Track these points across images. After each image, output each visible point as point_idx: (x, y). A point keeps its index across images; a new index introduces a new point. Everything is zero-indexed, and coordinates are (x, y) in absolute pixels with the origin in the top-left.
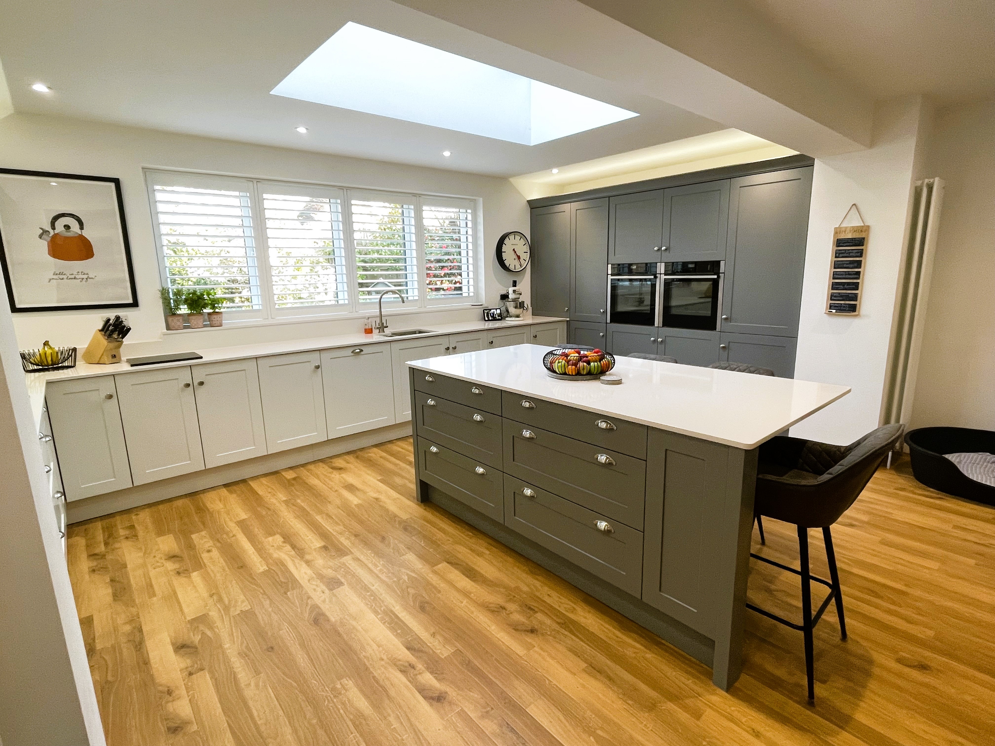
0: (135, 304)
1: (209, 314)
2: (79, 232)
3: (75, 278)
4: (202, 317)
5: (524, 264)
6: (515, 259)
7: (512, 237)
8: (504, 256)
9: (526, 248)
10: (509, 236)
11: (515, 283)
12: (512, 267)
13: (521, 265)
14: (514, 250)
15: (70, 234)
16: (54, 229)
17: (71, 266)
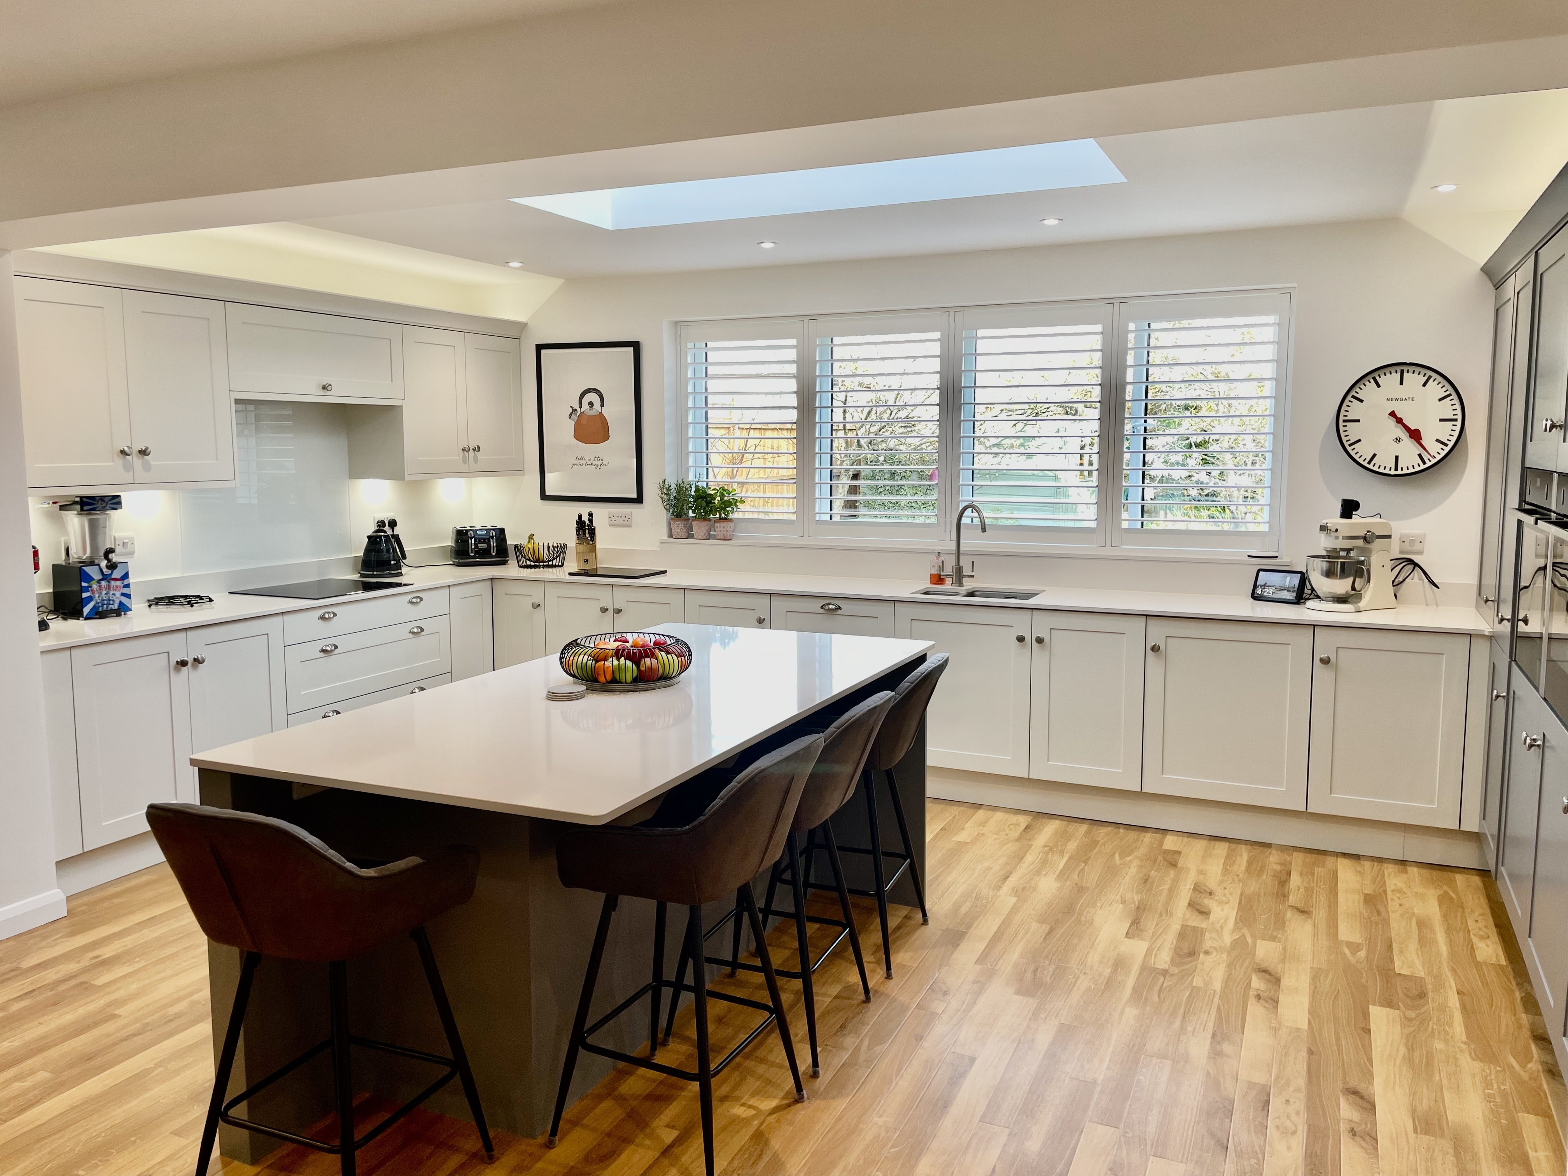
0: (639, 499)
1: (716, 520)
2: (599, 409)
3: (591, 464)
4: (707, 523)
5: (1436, 451)
6: (1398, 440)
7: (1389, 380)
8: (1352, 432)
9: (1449, 408)
10: (1378, 378)
11: (1349, 508)
12: (1384, 463)
13: (1426, 457)
14: (1393, 414)
15: (592, 413)
16: (581, 407)
17: (590, 450)
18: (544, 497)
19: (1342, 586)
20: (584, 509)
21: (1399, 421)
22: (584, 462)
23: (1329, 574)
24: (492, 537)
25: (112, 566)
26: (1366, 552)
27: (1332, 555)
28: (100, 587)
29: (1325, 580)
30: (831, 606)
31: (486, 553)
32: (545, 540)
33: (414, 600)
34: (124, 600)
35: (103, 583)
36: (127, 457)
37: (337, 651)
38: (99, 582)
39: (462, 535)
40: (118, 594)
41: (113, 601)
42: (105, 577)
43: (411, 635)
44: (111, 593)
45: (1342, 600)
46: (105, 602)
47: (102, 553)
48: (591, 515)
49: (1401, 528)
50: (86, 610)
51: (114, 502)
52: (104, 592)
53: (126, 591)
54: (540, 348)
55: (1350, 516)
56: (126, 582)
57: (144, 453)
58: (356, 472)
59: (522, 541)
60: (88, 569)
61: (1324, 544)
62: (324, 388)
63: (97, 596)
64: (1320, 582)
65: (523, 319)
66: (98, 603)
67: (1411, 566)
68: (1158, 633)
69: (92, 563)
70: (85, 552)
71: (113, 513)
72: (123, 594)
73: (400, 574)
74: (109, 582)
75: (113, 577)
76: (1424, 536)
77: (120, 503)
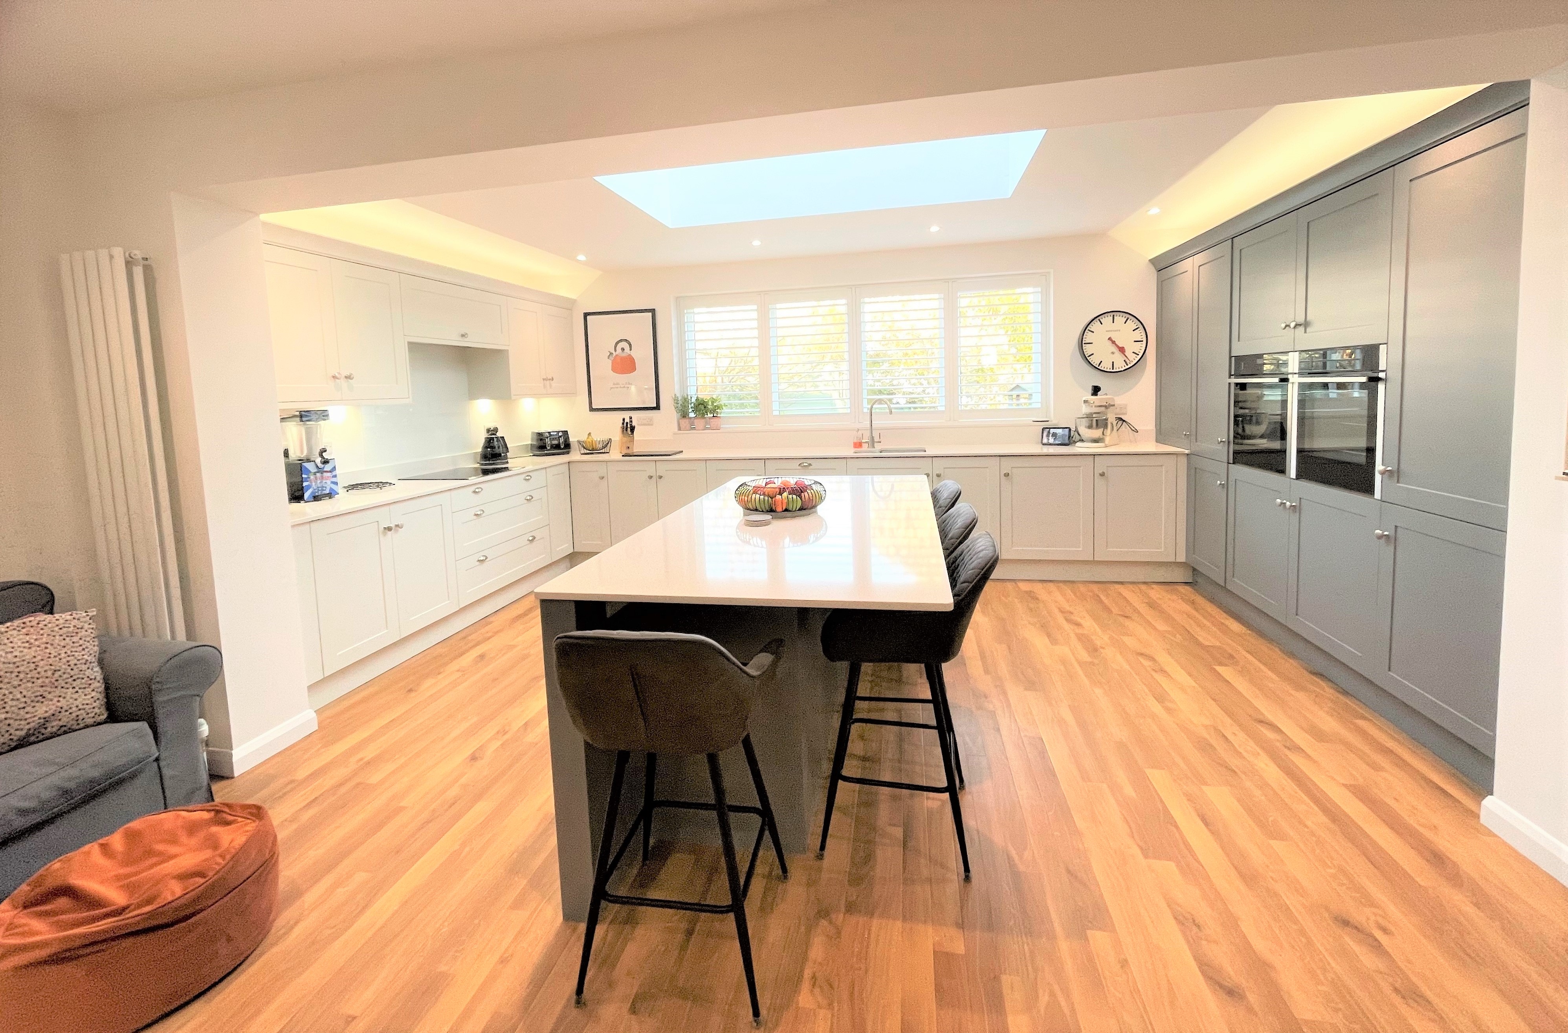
0: (657, 408)
1: (710, 418)
2: (629, 352)
3: (624, 387)
4: (703, 420)
5: (1134, 359)
6: (1113, 353)
7: (1107, 320)
8: (1088, 350)
9: (1139, 335)
10: (1101, 320)
11: (1096, 390)
12: (1106, 366)
13: (1128, 362)
14: (1110, 339)
15: (624, 355)
16: (615, 350)
17: (623, 378)
18: (592, 409)
19: (1097, 433)
20: (626, 415)
21: (1114, 342)
22: (619, 386)
23: (1090, 427)
24: (561, 436)
25: (326, 462)
26: (1105, 414)
27: (1089, 416)
28: (316, 478)
29: (1087, 430)
30: (805, 464)
31: (558, 447)
32: (598, 437)
33: (527, 478)
34: (334, 487)
35: (318, 475)
36: (337, 380)
37: (484, 515)
38: (315, 474)
39: (540, 436)
40: (329, 482)
41: (326, 487)
42: (320, 470)
43: (526, 501)
44: (324, 481)
45: (1096, 441)
46: (320, 489)
47: (317, 452)
48: (631, 418)
49: (1118, 401)
50: (306, 496)
51: (323, 415)
52: (319, 482)
53: (334, 480)
54: (586, 315)
55: (1096, 395)
56: (334, 473)
57: (348, 377)
58: (473, 394)
59: (584, 438)
60: (306, 465)
61: (1085, 410)
62: (463, 336)
63: (314, 484)
64: (1085, 432)
65: (575, 298)
66: (315, 489)
67: (1121, 422)
68: (1007, 465)
69: (308, 461)
70: (302, 452)
71: (322, 423)
72: (333, 483)
73: (507, 463)
74: (322, 473)
75: (325, 470)
76: (1126, 405)
77: (327, 416)
